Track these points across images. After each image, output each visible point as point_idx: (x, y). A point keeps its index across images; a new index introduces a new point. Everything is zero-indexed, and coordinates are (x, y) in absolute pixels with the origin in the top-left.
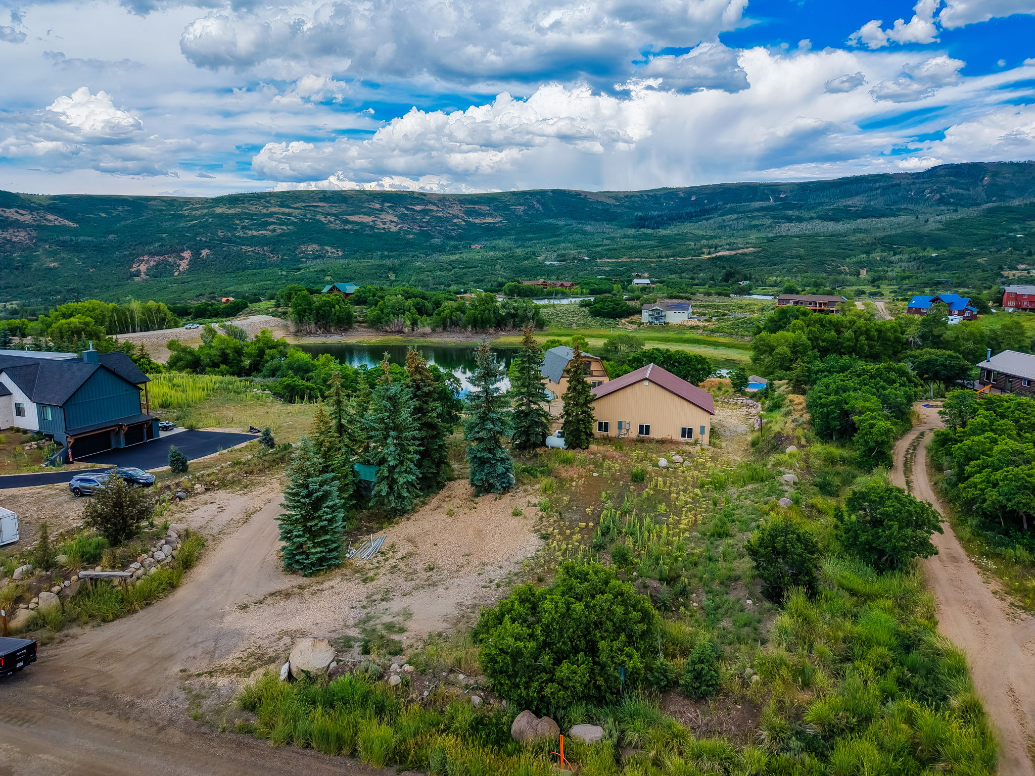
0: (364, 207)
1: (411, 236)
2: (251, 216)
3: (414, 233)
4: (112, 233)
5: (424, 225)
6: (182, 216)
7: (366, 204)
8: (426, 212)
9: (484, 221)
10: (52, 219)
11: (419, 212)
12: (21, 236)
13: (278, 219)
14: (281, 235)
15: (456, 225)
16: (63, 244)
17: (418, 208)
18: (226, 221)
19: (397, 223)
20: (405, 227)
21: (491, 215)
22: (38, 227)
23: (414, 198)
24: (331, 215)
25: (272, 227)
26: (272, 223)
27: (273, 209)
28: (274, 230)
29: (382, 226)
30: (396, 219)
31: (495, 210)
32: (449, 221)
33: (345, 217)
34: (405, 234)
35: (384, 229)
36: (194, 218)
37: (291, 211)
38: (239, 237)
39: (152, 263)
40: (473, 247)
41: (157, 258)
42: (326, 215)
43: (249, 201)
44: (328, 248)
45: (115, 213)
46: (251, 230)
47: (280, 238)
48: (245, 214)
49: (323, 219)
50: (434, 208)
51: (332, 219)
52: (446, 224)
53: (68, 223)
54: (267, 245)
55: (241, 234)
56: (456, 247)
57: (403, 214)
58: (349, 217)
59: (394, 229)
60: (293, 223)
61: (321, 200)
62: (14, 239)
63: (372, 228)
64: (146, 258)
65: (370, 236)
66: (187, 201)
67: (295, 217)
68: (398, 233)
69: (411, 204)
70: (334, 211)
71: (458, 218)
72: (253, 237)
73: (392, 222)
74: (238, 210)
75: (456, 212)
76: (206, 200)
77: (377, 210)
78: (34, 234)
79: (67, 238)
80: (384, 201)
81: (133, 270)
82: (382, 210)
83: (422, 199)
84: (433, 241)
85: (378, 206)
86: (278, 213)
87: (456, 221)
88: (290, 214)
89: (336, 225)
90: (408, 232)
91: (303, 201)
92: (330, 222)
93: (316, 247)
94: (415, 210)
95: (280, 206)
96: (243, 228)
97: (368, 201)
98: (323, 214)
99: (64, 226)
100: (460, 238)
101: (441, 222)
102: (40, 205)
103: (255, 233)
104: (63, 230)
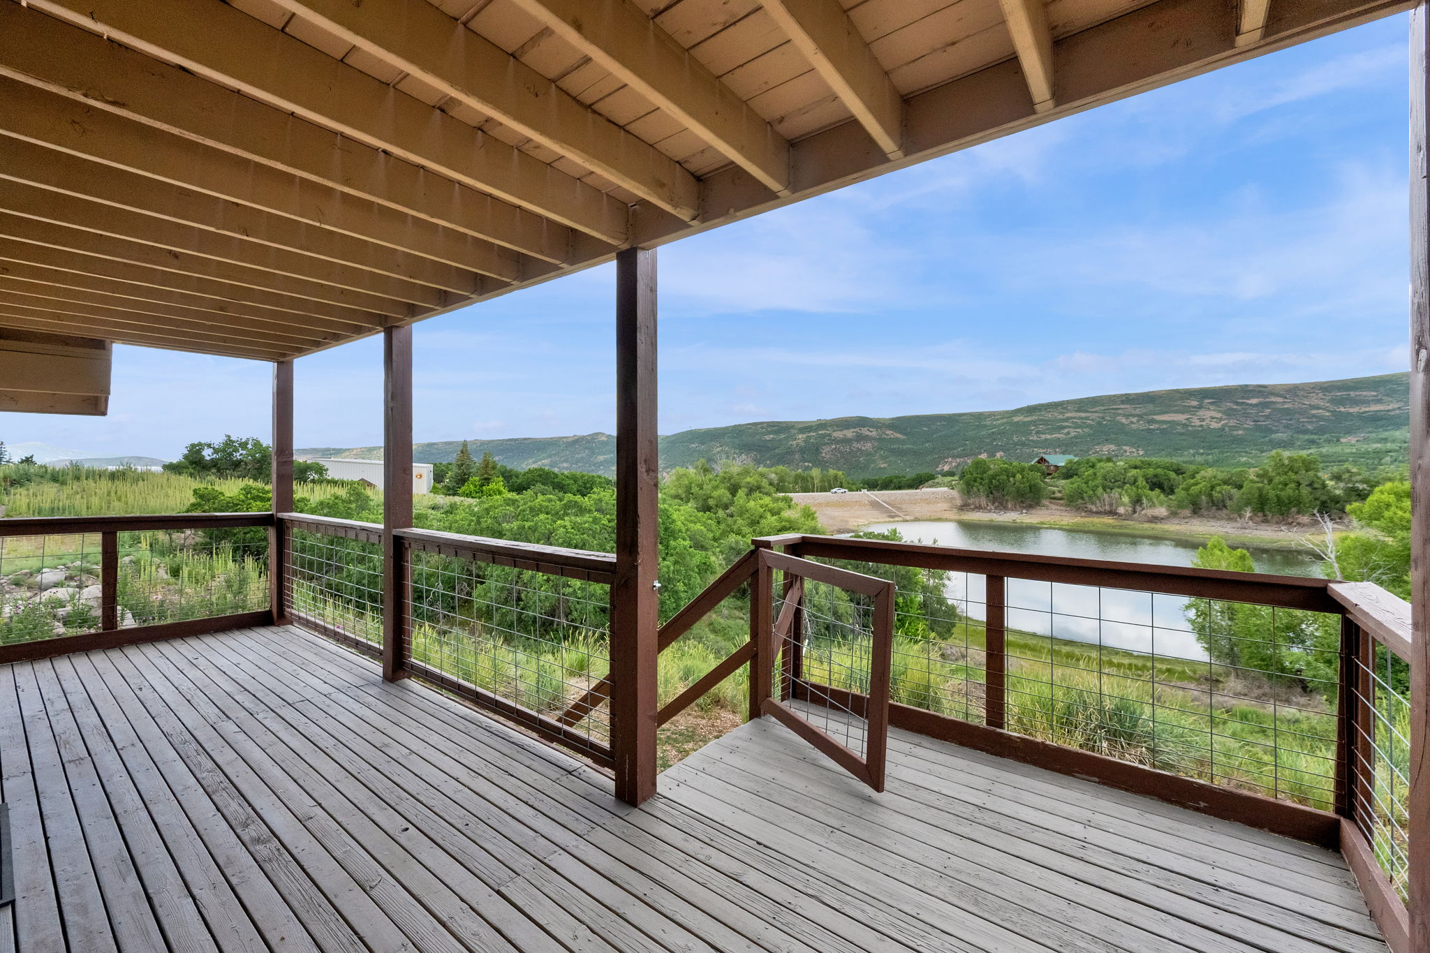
0: (1176, 406)
1: (1240, 432)
2: (1045, 422)
3: (1245, 429)
4: (928, 442)
5: (1260, 419)
6: (985, 426)
7: (1179, 403)
8: (1265, 405)
9: (1367, 409)
10: (890, 433)
11: (1255, 405)
12: (868, 446)
13: (1073, 423)
14: (1075, 437)
15: (1314, 416)
16: (893, 451)
17: (1254, 401)
18: (1022, 428)
19: (1221, 419)
20: (1232, 423)
21: (1379, 401)
22: (880, 440)
23: (1248, 391)
24: (1133, 416)
25: (1066, 431)
26: (1064, 428)
27: (1069, 415)
28: (1068, 433)
29: (1198, 423)
30: (1219, 415)
31: (1388, 395)
32: (1302, 412)
33: (1150, 417)
34: (1231, 430)
35: (1201, 426)
36: (994, 427)
37: (1088, 415)
38: (1033, 441)
39: (954, 464)
40: (1342, 440)
41: (958, 460)
42: (1127, 416)
43: (1046, 409)
44: (1124, 447)
45: (934, 427)
46: (1043, 434)
47: (1074, 440)
48: (1041, 420)
49: (1124, 420)
50: (1280, 400)
51: (1134, 420)
52: (1297, 416)
53: (899, 436)
54: (1059, 446)
55: (1035, 438)
56: (1313, 442)
57: (1231, 409)
58: (1155, 417)
59: (1214, 425)
60: (1090, 426)
61: (1123, 402)
62: (863, 448)
63: (1184, 425)
64: (950, 460)
65: (1182, 434)
66: (991, 415)
67: (1092, 420)
68: (1222, 429)
69: (1243, 398)
70: (1138, 412)
71: (1319, 408)
72: (1047, 440)
73: (1213, 418)
74: (1034, 418)
75: (1315, 402)
76: (1007, 412)
77: (1194, 407)
78: (876, 444)
79: (896, 446)
80: (1206, 397)
81: (938, 469)
82: (1200, 407)
83: (1259, 392)
84: (1273, 436)
85: (1195, 403)
86: (1075, 418)
87: (1314, 412)
88: (1087, 418)
89: (1137, 425)
90: (1236, 428)
91: (1103, 405)
92: (1132, 423)
93: (1112, 447)
94: (1248, 404)
95: (1075, 411)
96: (1037, 433)
97: (1182, 399)
98: (1124, 415)
99: (897, 438)
100: (1321, 431)
101: (1288, 414)
102: (883, 424)
103: (1048, 437)
104: (896, 441)
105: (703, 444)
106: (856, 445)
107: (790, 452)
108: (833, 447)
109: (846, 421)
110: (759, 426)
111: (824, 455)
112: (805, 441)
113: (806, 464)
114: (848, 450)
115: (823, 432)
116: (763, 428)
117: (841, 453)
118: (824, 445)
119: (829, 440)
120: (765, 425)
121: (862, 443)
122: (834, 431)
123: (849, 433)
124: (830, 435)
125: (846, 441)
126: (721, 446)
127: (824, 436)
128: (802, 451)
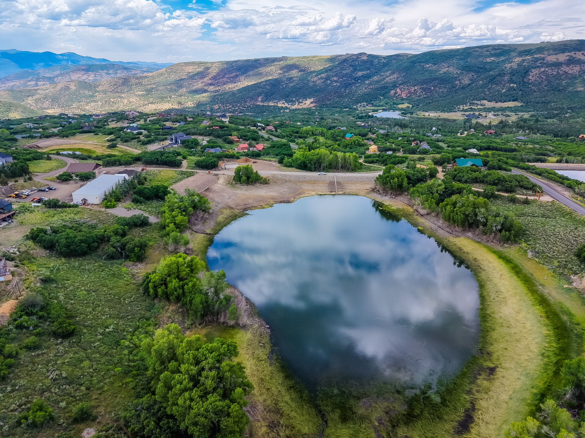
62: (570, 72)
105: (435, 64)
106: (564, 68)
107: (502, 74)
108: (542, 70)
109: (565, 45)
110: (485, 49)
111: (530, 77)
112: (519, 65)
113: (512, 85)
114: (555, 73)
115: (538, 56)
116: (487, 51)
117: (547, 76)
118: (535, 68)
119: (541, 63)
120: (490, 48)
121: (571, 67)
122: (549, 55)
123: (563, 57)
124: (543, 59)
125: (558, 65)
126: (449, 67)
127: (537, 60)
128: (513, 73)
